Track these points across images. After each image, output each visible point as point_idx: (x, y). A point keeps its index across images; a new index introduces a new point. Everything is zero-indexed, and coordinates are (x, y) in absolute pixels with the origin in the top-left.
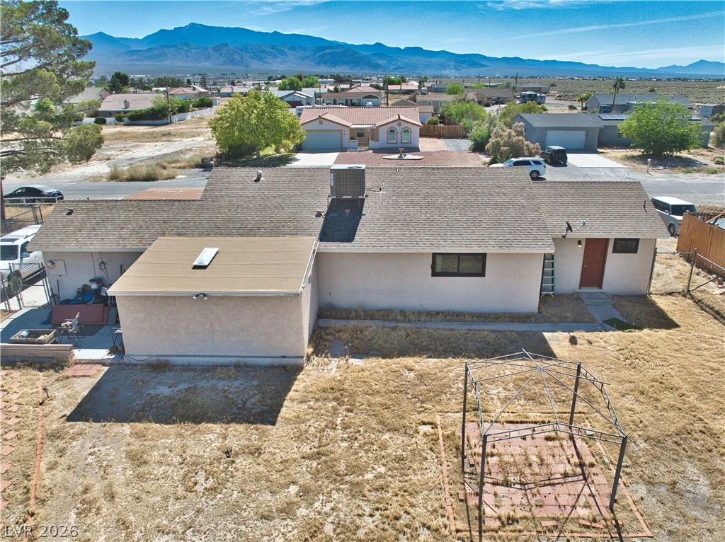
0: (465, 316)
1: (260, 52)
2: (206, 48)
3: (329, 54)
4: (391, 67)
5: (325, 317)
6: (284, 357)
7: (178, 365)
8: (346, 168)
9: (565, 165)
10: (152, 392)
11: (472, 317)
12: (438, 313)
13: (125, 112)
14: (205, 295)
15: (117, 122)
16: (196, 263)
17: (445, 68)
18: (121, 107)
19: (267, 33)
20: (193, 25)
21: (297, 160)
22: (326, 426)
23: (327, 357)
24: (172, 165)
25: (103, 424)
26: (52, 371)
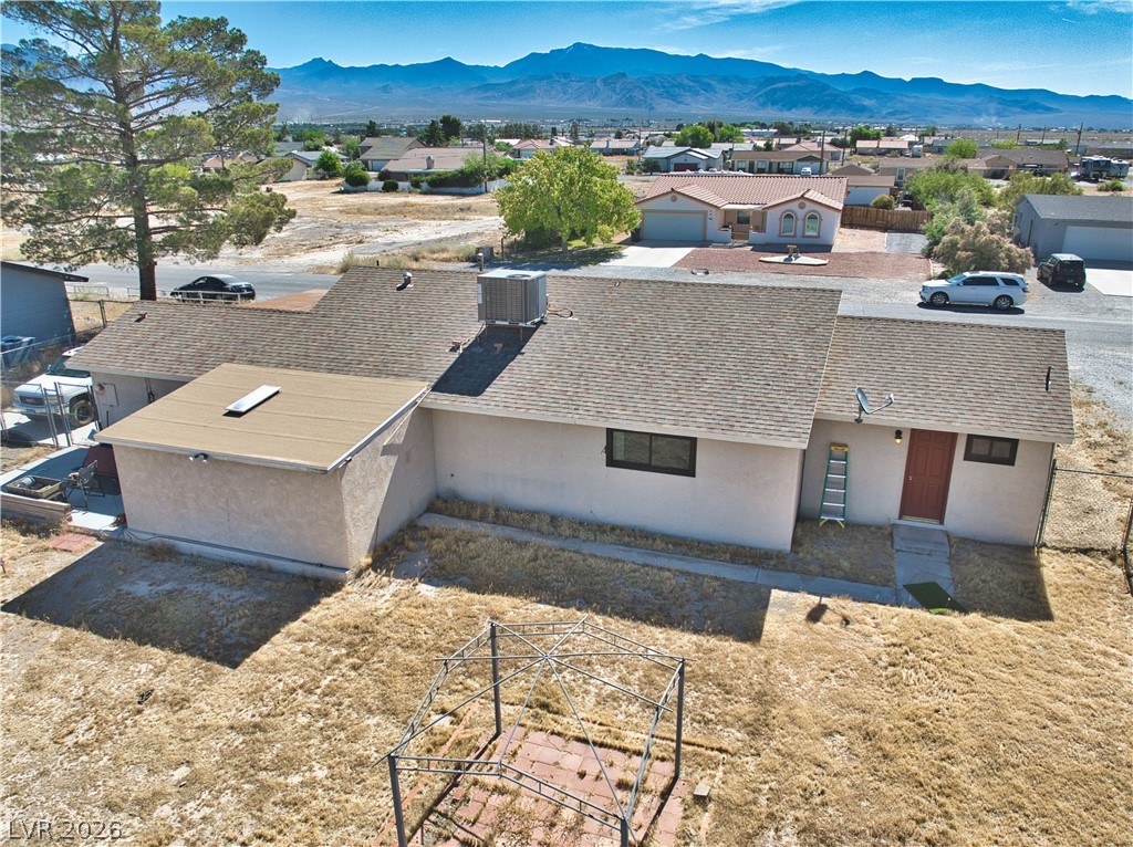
0: (654, 540)
1: (673, 86)
2: (593, 81)
3: (781, 89)
4: (884, 112)
5: (438, 511)
6: (321, 565)
7: (187, 555)
8: (504, 276)
9: (1079, 289)
10: (125, 588)
11: (667, 544)
12: (613, 528)
13: (427, 174)
14: (206, 456)
15: (412, 188)
16: (231, 407)
17: (979, 114)
18: (420, 167)
19: (688, 57)
20: (578, 46)
21: (621, 256)
22: (301, 687)
23: (389, 576)
24: (435, 256)
25: (35, 621)
26: (35, 537)
